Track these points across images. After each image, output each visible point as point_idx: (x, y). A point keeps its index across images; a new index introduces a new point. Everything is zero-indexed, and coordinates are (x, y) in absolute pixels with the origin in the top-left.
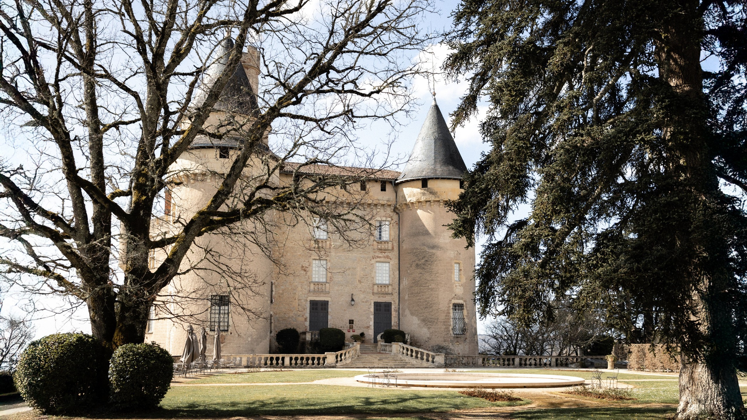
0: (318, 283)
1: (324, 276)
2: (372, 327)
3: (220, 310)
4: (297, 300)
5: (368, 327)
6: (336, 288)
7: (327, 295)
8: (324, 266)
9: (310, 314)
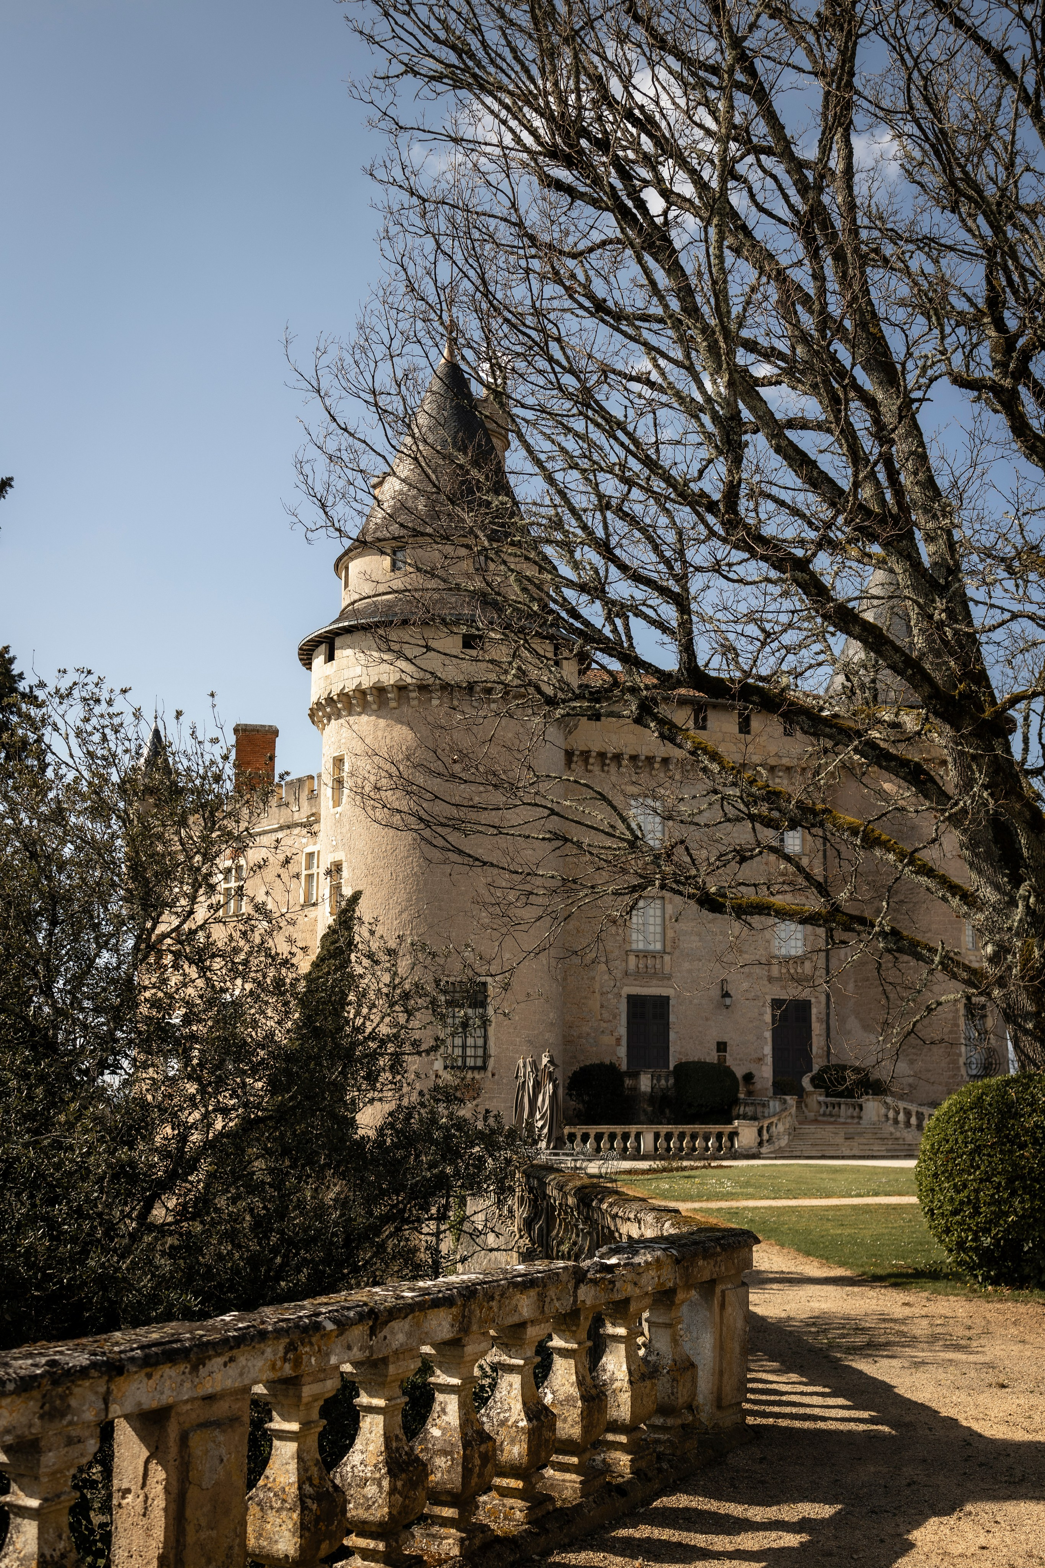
0: (644, 955)
1: (658, 937)
2: (769, 1060)
4: (597, 995)
5: (760, 1059)
6: (686, 965)
7: (665, 982)
8: (659, 913)
9: (629, 1028)
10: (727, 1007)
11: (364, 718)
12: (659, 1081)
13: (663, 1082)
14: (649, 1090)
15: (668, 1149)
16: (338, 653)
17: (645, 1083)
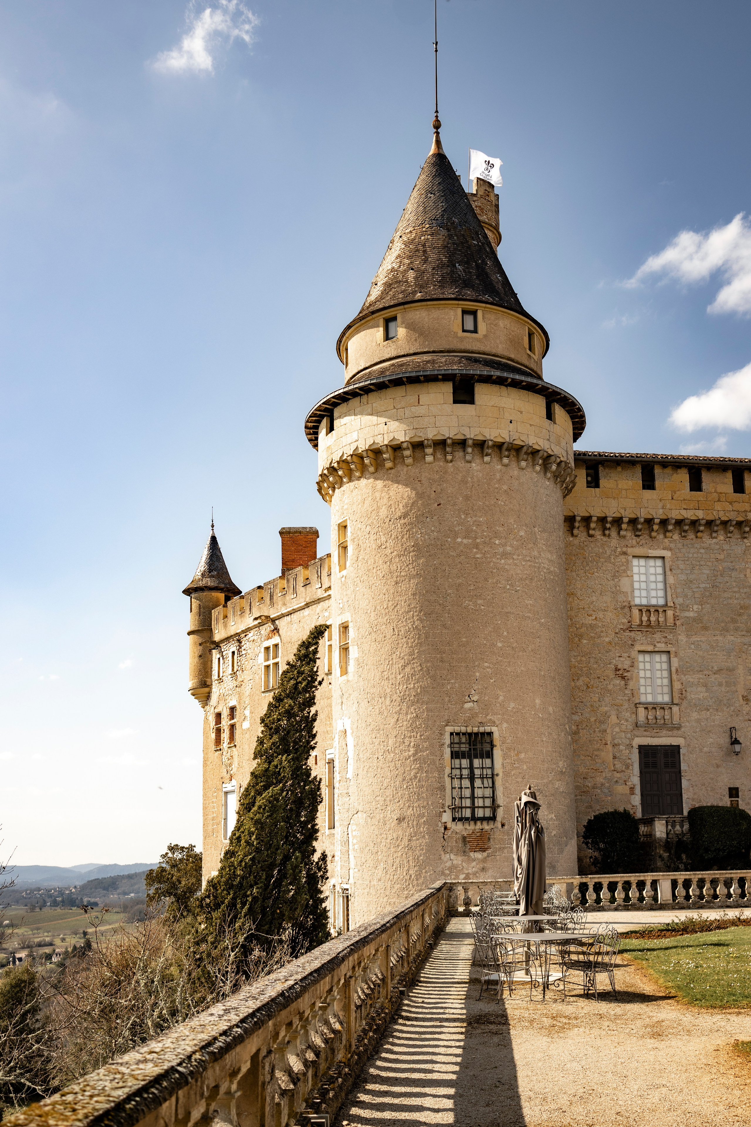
0: (654, 706)
1: (666, 690)
3: (471, 768)
4: (609, 747)
6: (695, 715)
7: (675, 732)
8: (665, 666)
9: (641, 777)
10: (737, 754)
11: (363, 482)
12: (673, 826)
13: (678, 828)
14: (664, 836)
15: (688, 897)
16: (336, 423)
17: (660, 829)
